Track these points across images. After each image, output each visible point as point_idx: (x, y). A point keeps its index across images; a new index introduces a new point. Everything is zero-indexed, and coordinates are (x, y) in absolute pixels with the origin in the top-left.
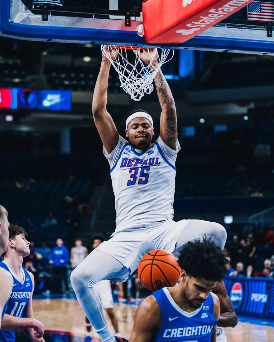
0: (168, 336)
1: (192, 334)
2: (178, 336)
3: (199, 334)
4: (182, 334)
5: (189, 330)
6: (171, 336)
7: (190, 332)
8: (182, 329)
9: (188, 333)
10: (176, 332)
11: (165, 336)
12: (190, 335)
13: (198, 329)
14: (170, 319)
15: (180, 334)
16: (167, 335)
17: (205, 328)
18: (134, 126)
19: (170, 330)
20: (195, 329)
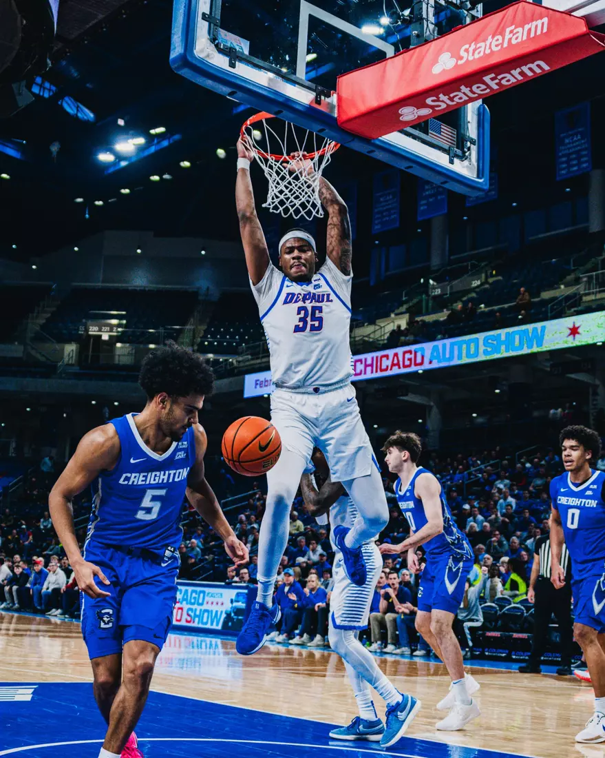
0: (126, 482)
1: (160, 481)
2: (140, 483)
3: (171, 481)
4: (145, 480)
5: (156, 475)
6: (130, 483)
7: (157, 478)
8: (146, 474)
9: (155, 480)
10: (137, 478)
11: (121, 481)
12: (157, 481)
13: (169, 475)
14: (132, 461)
15: (142, 481)
16: (124, 481)
17: (180, 473)
18: (288, 250)
19: (129, 475)
20: (164, 475)
